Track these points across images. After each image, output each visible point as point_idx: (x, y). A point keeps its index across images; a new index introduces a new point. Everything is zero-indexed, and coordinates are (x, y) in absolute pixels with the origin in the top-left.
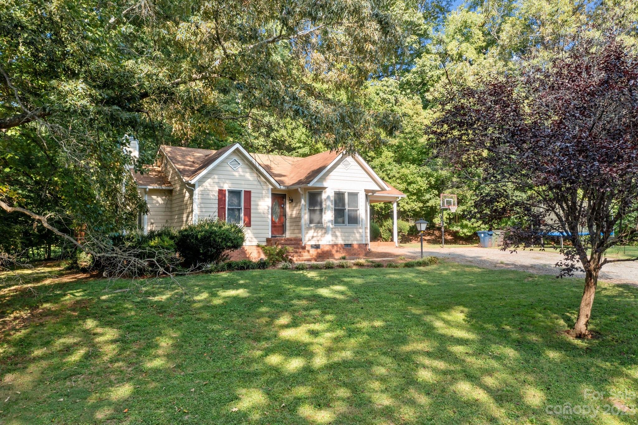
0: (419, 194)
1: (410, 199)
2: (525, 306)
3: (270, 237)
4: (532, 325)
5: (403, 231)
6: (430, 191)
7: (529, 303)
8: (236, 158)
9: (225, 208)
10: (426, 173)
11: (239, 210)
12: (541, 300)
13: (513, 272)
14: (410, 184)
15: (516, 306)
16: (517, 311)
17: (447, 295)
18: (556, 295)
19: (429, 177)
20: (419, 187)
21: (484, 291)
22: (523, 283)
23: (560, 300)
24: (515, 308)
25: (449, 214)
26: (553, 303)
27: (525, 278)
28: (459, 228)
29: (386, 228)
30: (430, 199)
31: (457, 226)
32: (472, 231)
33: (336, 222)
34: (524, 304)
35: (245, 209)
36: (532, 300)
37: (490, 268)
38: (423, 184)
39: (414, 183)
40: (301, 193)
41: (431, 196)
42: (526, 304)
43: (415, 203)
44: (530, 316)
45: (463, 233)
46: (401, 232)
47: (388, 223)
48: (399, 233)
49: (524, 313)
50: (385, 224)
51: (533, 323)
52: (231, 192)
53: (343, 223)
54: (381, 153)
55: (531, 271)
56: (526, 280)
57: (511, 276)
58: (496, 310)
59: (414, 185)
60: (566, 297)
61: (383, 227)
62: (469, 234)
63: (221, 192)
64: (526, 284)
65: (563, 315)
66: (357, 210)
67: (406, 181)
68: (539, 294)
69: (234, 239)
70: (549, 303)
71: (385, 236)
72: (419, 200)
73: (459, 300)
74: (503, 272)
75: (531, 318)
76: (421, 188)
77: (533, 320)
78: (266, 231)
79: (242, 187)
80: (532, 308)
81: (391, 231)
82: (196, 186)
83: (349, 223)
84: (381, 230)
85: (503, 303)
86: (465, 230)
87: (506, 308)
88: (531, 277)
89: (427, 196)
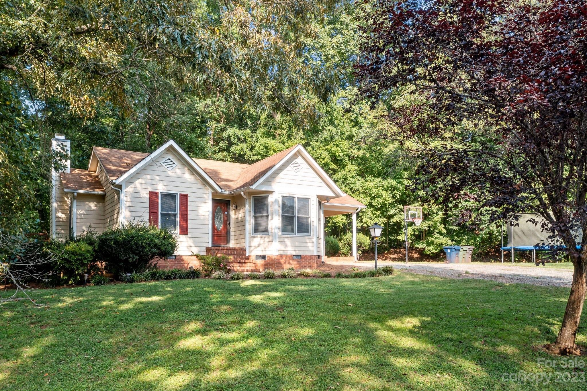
0: (383, 209)
1: (374, 214)
2: (491, 316)
3: (210, 245)
4: (499, 338)
5: (363, 246)
6: (395, 206)
7: (497, 313)
8: (170, 157)
9: (157, 213)
10: (392, 186)
11: (175, 215)
12: (511, 310)
13: (477, 281)
14: (373, 198)
15: (480, 316)
16: (480, 322)
17: (396, 304)
18: (530, 304)
19: (394, 190)
20: (384, 201)
21: (441, 299)
22: (489, 292)
23: (535, 309)
24: (478, 318)
25: (414, 230)
26: (527, 313)
27: (492, 287)
28: (425, 245)
29: (346, 242)
30: (395, 215)
31: (423, 243)
32: (439, 248)
33: (284, 230)
34: (489, 314)
35: (181, 214)
36: (500, 309)
37: (452, 278)
38: (387, 197)
39: (379, 197)
40: (245, 197)
41: (396, 212)
42: (492, 313)
43: (379, 219)
44: (496, 328)
45: (430, 251)
46: (361, 246)
47: (347, 236)
48: (358, 247)
49: (490, 324)
50: (344, 238)
51: (500, 336)
52: (164, 195)
53: (292, 231)
54: (344, 167)
55: (500, 280)
56: (494, 290)
57: (475, 285)
58: (453, 320)
59: (378, 199)
60: (543, 307)
61: (342, 241)
62: (434, 251)
63: (153, 195)
64: (494, 293)
65: (540, 326)
66: (307, 218)
67: (370, 195)
68: (509, 302)
69: (162, 245)
70: (522, 313)
71: (343, 250)
72: (383, 215)
73: (409, 310)
74: (466, 281)
75: (498, 330)
76: (386, 202)
77: (501, 332)
78: (206, 240)
79: (178, 191)
80: (499, 318)
81: (350, 245)
82: (123, 187)
83: (298, 232)
84: (340, 244)
85: (464, 312)
86: (431, 248)
87: (467, 319)
88: (500, 286)
89: (392, 212)
